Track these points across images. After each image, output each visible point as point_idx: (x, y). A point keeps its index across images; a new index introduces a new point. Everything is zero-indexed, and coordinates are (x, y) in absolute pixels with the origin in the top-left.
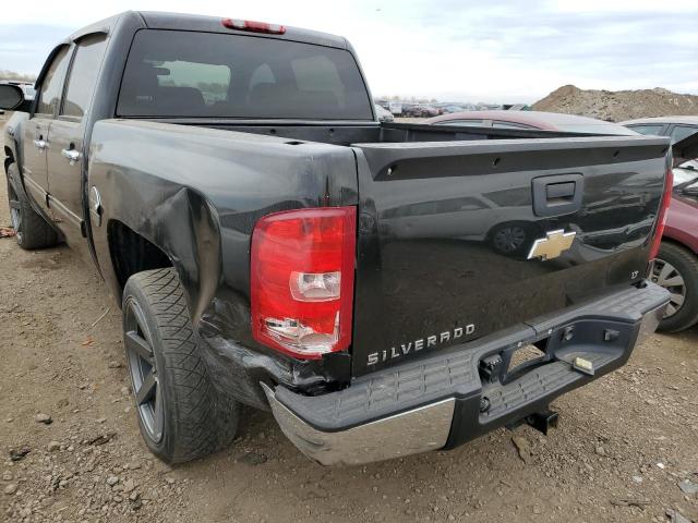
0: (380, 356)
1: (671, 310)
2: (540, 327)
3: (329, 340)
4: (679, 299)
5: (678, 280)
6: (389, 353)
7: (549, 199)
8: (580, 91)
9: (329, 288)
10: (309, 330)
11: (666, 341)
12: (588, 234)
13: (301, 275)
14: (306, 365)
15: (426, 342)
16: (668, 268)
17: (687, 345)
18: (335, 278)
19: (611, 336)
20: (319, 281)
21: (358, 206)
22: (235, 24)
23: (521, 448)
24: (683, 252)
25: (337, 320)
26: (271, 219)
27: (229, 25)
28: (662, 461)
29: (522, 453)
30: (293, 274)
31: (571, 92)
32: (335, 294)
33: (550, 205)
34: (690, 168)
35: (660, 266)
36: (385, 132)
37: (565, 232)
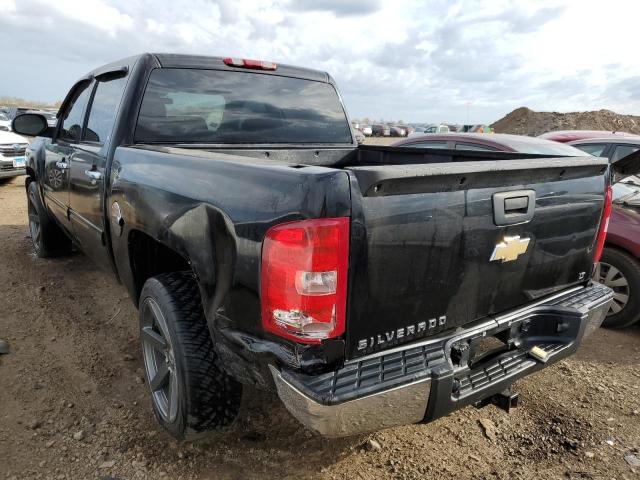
0: (369, 342)
1: (617, 308)
2: (502, 320)
3: (327, 327)
4: (624, 298)
5: (622, 282)
6: (376, 340)
7: (507, 212)
8: (533, 113)
9: (326, 284)
10: (310, 320)
11: (613, 335)
12: (541, 241)
13: (304, 274)
14: (308, 349)
15: (406, 332)
16: (613, 271)
17: (632, 339)
18: (332, 277)
19: (562, 328)
20: (318, 279)
21: (351, 217)
22: (235, 63)
23: (487, 428)
24: (625, 257)
25: (334, 312)
26: (278, 228)
27: (228, 63)
28: (610, 439)
29: (488, 432)
30: (298, 273)
31: (526, 114)
32: (332, 290)
33: (507, 216)
34: (630, 183)
35: (605, 269)
36: (362, 153)
37: (521, 238)
